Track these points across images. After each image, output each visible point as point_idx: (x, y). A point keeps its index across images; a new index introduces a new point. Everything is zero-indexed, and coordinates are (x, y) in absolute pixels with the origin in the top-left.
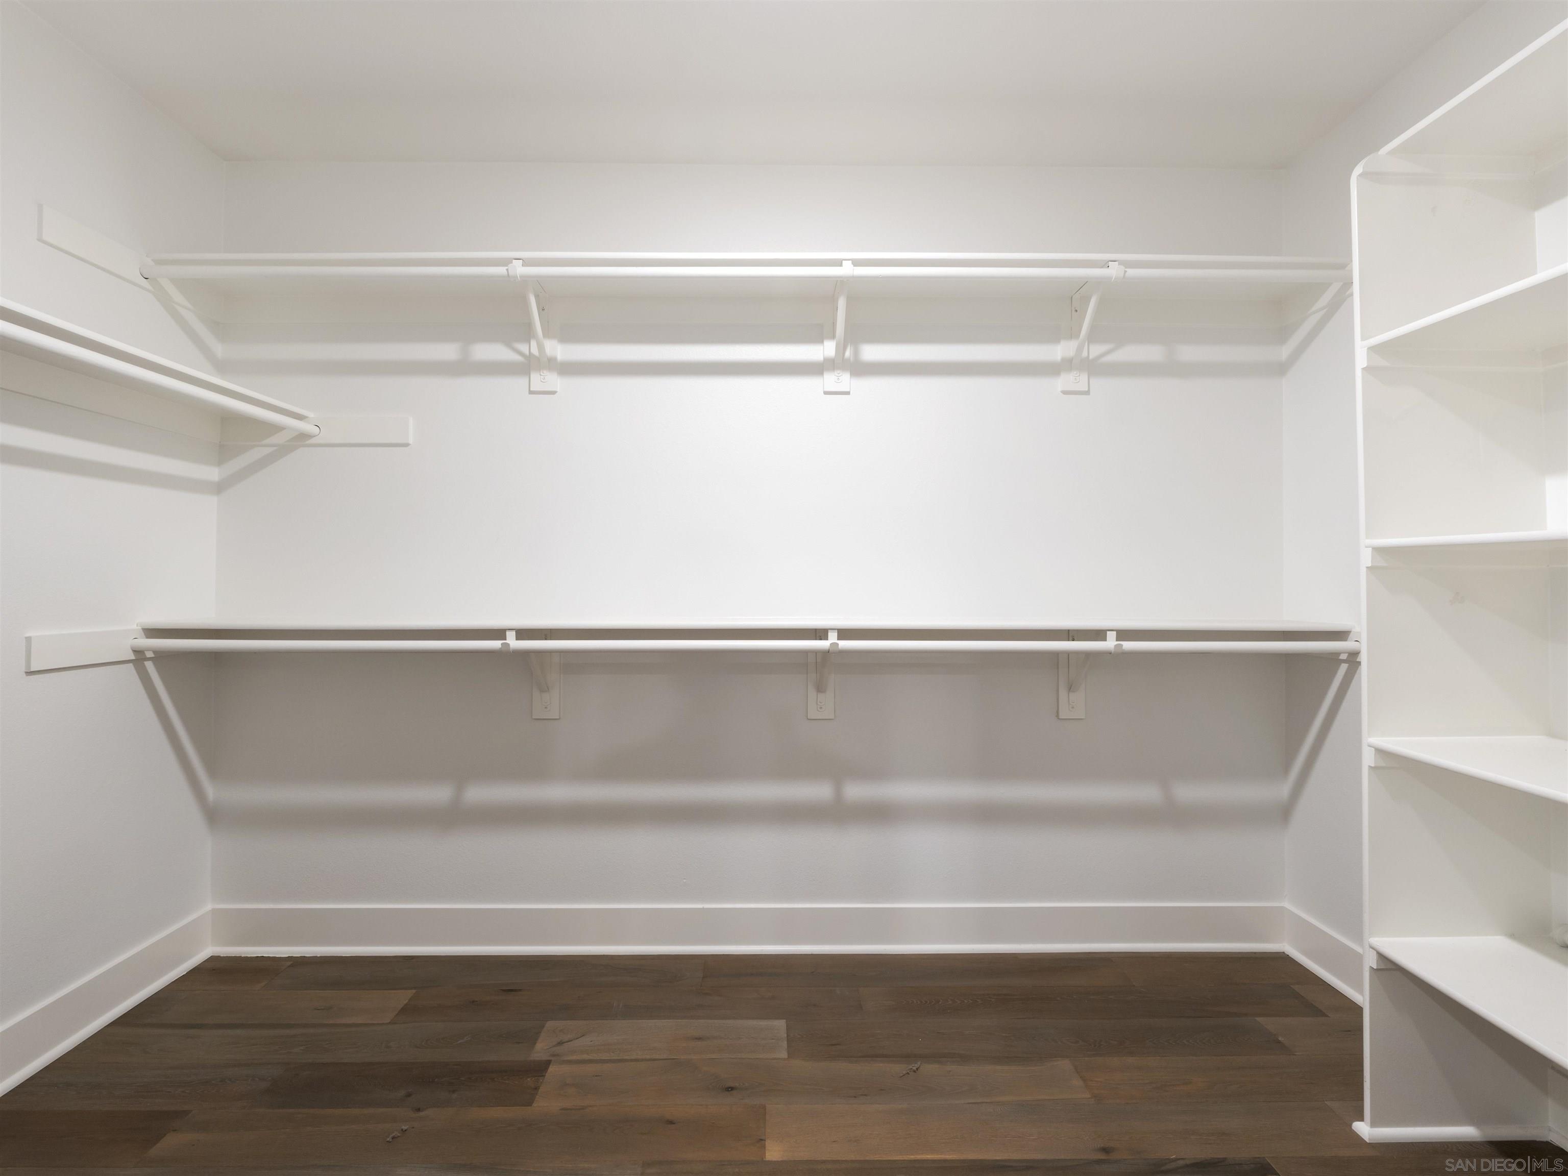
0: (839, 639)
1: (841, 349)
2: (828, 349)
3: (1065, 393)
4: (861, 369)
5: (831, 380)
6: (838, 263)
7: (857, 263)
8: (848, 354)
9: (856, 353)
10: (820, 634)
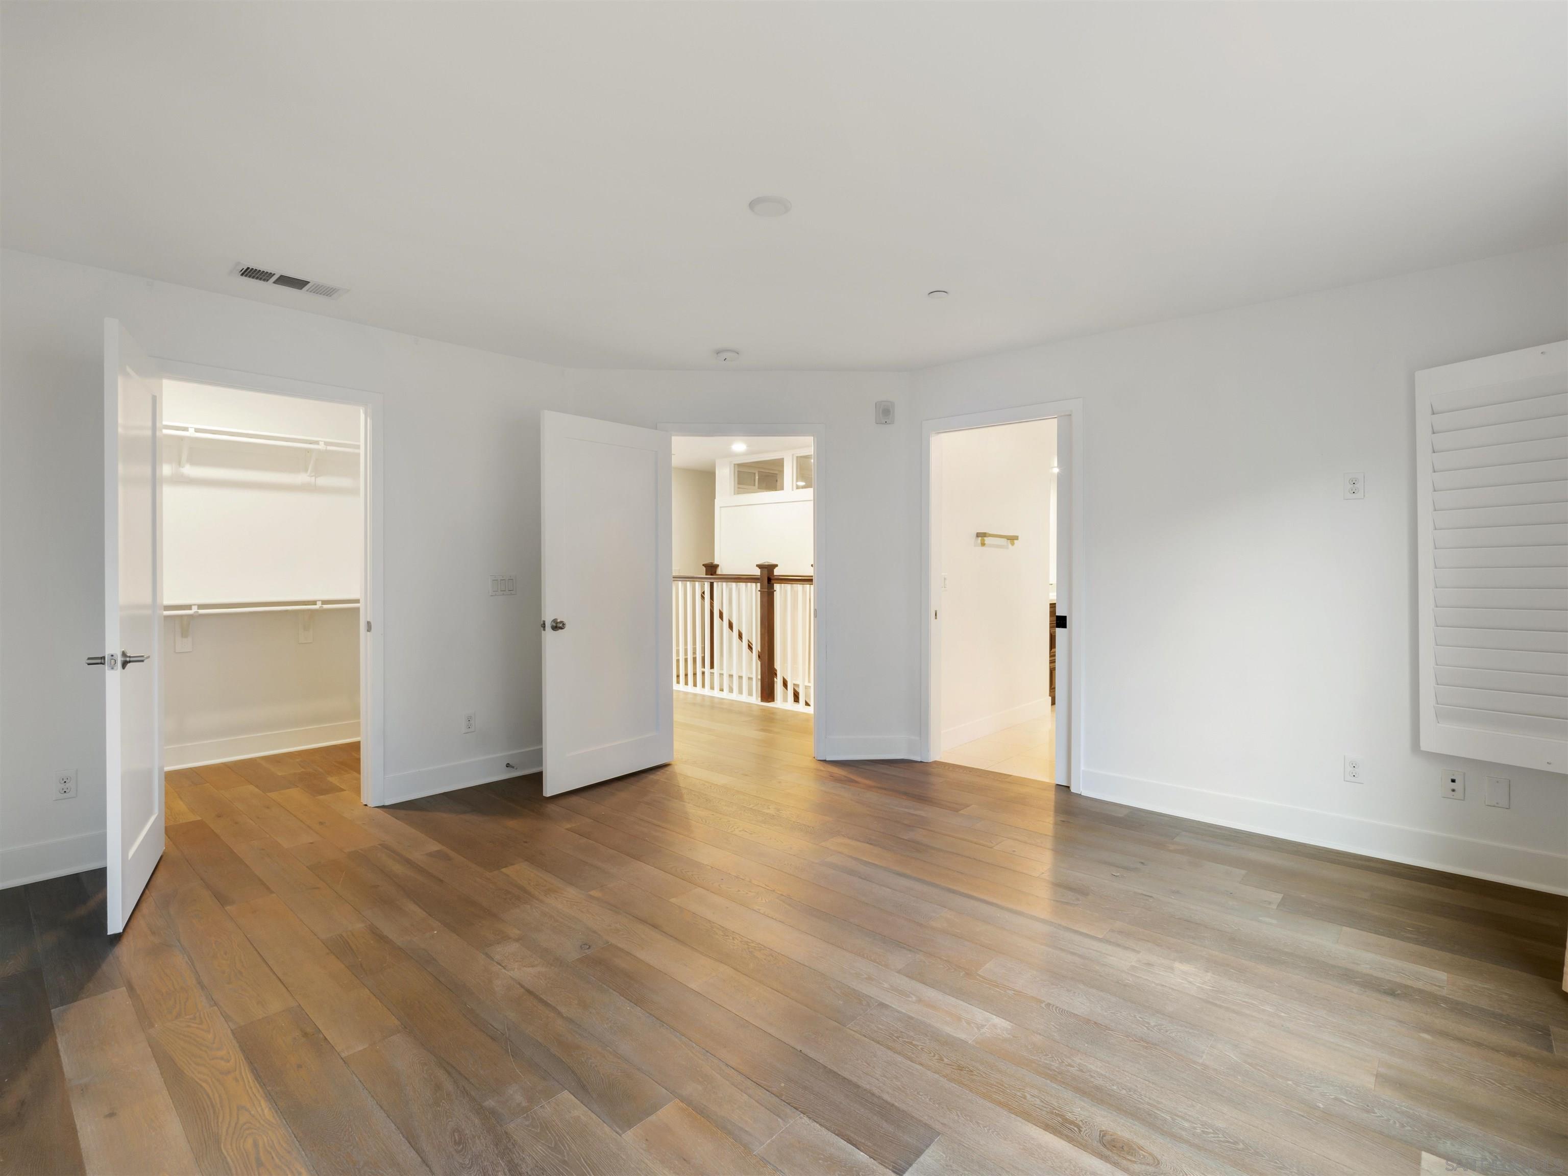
0: (198, 609)
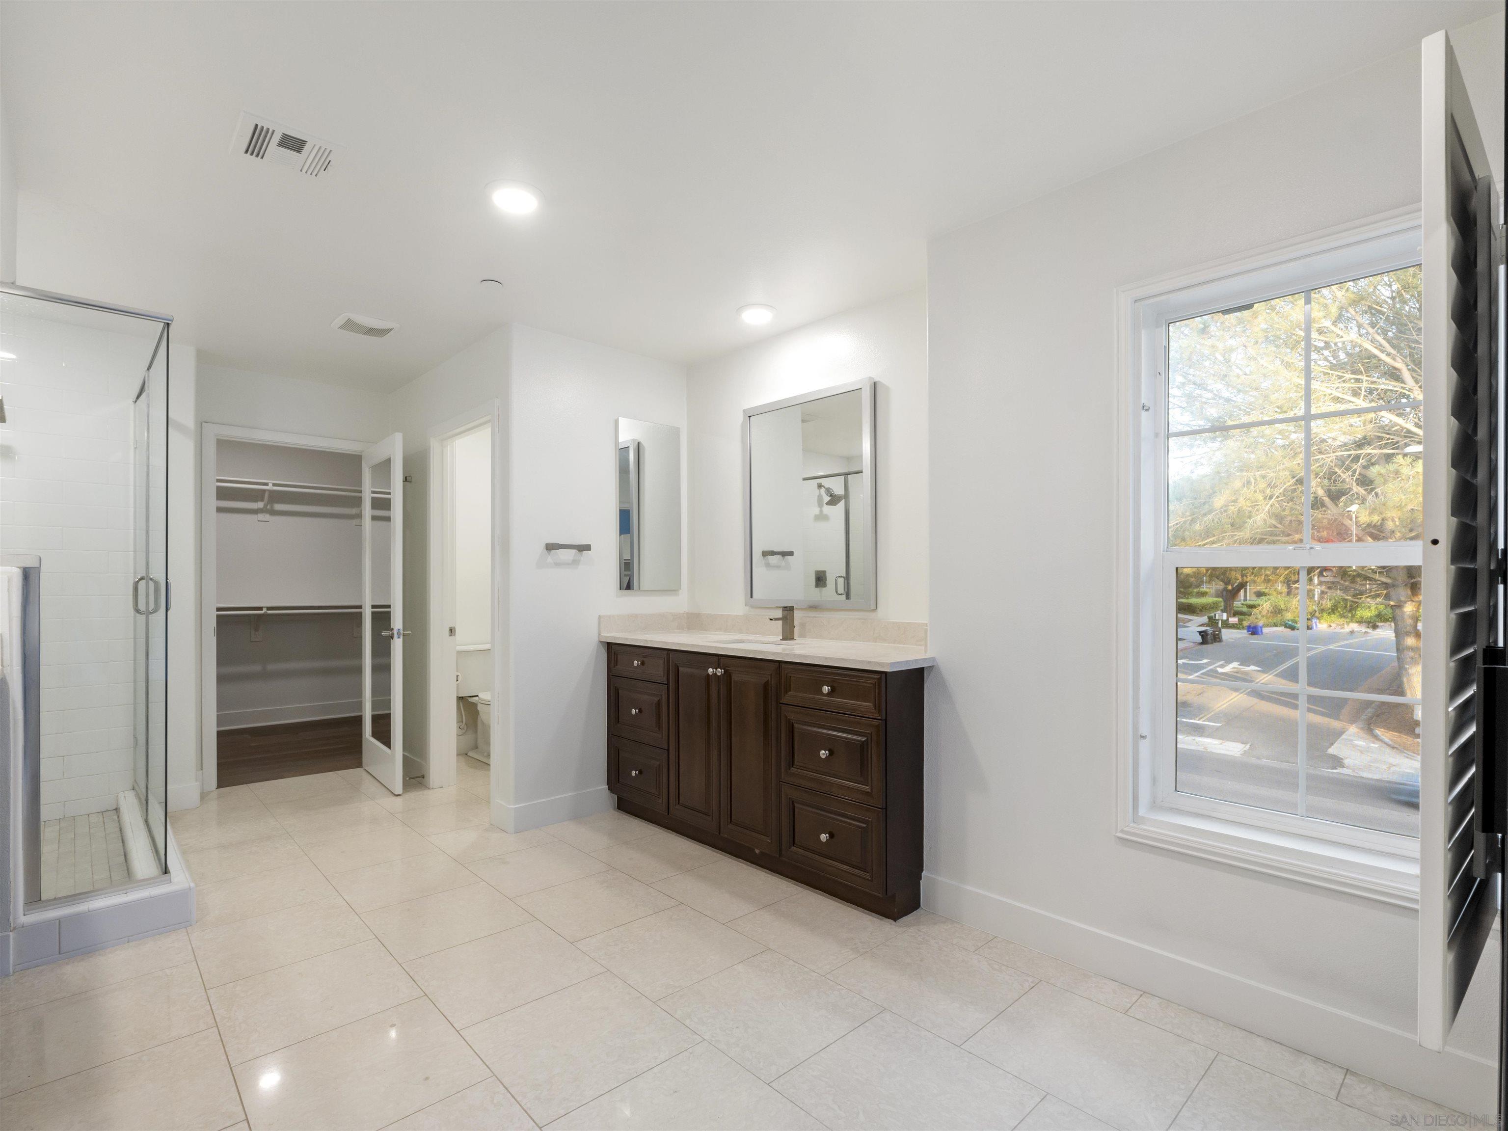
1: (266, 506)
2: (260, 505)
3: (356, 525)
4: (273, 513)
5: (261, 516)
6: (266, 484)
7: (274, 485)
8: (268, 507)
9: (272, 507)
10: (260, 609)
